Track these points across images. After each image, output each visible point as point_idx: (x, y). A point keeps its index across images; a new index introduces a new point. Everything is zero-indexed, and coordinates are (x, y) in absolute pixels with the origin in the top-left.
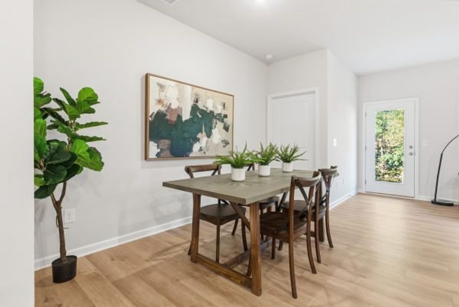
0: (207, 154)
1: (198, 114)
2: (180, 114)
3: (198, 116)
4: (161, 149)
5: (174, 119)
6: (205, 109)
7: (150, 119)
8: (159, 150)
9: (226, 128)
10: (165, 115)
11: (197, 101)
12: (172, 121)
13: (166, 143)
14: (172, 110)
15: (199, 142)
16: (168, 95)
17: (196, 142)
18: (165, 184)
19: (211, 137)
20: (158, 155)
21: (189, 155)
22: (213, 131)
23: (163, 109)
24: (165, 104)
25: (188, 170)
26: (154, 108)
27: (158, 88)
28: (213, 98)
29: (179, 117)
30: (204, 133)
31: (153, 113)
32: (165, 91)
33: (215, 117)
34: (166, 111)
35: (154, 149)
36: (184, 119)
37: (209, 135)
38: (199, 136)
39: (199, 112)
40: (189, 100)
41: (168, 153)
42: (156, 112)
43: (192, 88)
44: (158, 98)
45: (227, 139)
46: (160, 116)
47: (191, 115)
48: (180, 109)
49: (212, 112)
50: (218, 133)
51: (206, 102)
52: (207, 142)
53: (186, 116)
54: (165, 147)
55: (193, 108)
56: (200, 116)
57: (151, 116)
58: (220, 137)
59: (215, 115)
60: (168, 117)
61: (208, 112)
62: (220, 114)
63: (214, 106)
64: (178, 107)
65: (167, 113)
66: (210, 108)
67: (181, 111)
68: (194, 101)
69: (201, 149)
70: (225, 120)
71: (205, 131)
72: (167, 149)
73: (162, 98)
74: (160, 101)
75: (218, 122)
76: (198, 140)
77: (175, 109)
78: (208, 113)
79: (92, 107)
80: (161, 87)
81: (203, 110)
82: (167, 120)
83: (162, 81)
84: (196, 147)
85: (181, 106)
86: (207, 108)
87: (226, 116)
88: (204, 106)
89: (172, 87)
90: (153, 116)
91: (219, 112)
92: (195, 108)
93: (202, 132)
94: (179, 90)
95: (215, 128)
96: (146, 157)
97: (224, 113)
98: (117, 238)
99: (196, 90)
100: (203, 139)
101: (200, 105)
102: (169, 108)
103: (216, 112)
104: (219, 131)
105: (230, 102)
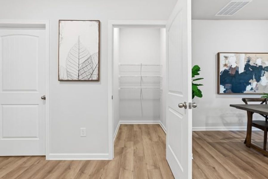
0: (257, 92)
1: (250, 69)
2: (237, 70)
3: (250, 70)
4: (226, 89)
5: (234, 73)
6: (255, 65)
7: (220, 74)
8: (225, 89)
10: (228, 71)
11: (249, 61)
12: (233, 74)
13: (229, 86)
14: (232, 68)
15: (250, 85)
16: (230, 61)
17: (248, 85)
18: (231, 106)
19: (260, 81)
20: (225, 92)
21: (243, 92)
22: (261, 78)
23: (227, 69)
24: (228, 66)
25: (244, 100)
26: (222, 69)
27: (224, 58)
28: (261, 58)
29: (237, 72)
30: (254, 80)
31: (222, 71)
32: (228, 59)
33: (264, 70)
34: (229, 69)
35: (222, 89)
36: (240, 73)
37: (258, 80)
38: (251, 81)
39: (250, 68)
40: (244, 62)
41: (230, 91)
42: (223, 71)
43: (246, 55)
44: (224, 63)
46: (226, 72)
47: (244, 70)
49: (260, 66)
50: (265, 79)
51: (256, 61)
52: (257, 85)
53: (241, 70)
54: (228, 88)
55: (246, 66)
56: (251, 70)
57: (221, 73)
58: (267, 81)
59: (263, 68)
60: (230, 72)
61: (258, 66)
62: (267, 67)
63: (262, 62)
64: (236, 66)
65: (230, 71)
66: (259, 63)
67: (238, 69)
68: (247, 62)
69: (252, 89)
71: (255, 78)
72: (230, 89)
73: (227, 63)
74: (225, 65)
75: (265, 71)
76: (250, 84)
77: (235, 68)
78: (258, 68)
79: (198, 72)
80: (226, 57)
81: (253, 66)
82: (230, 74)
83: (227, 55)
84: (248, 88)
85: (238, 66)
86: (256, 64)
88: (254, 64)
89: (233, 56)
90: (222, 73)
91: (267, 65)
92: (247, 66)
93: (253, 79)
94: (237, 57)
95: (263, 75)
96: (218, 93)
98: (205, 127)
99: (248, 55)
100: (254, 83)
101: (251, 63)
102: (231, 67)
103: (264, 66)
104: (267, 78)
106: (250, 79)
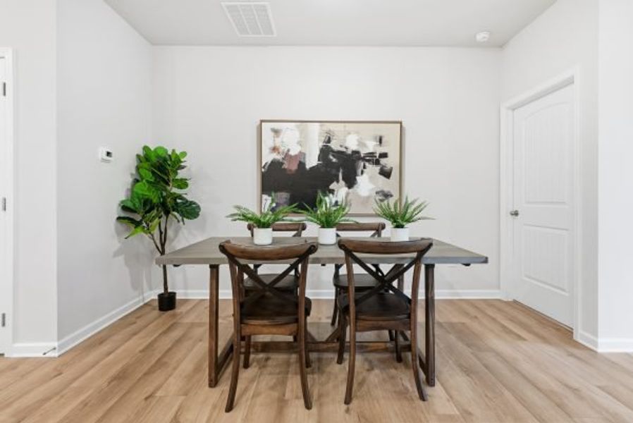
1: (331, 157)
2: (302, 161)
3: (331, 160)
5: (294, 167)
6: (343, 150)
7: (263, 170)
8: (274, 205)
9: (386, 174)
10: (282, 164)
11: (329, 141)
12: (290, 171)
13: (283, 196)
14: (291, 156)
15: (333, 194)
16: (284, 140)
17: (328, 195)
19: (355, 186)
22: (358, 178)
23: (279, 157)
24: (281, 151)
26: (268, 158)
27: (272, 134)
28: (357, 133)
29: (301, 164)
30: (342, 183)
31: (267, 163)
32: (281, 136)
33: (363, 159)
34: (283, 159)
35: (267, 203)
36: (308, 167)
37: (351, 182)
38: (332, 187)
39: (332, 155)
40: (316, 141)
42: (270, 162)
43: (321, 126)
44: (272, 145)
45: (386, 189)
46: (275, 165)
47: (319, 161)
48: (302, 154)
49: (355, 152)
50: (368, 182)
51: (345, 140)
52: (348, 194)
53: (312, 161)
54: (282, 201)
55: (321, 151)
56: (334, 160)
57: (264, 167)
58: (371, 186)
59: (362, 155)
60: (285, 166)
61: (349, 152)
62: (372, 154)
63: (361, 143)
64: (300, 152)
65: (284, 162)
66: (352, 144)
67: (305, 157)
68: (324, 142)
69: (336, 204)
70: (383, 161)
71: (343, 179)
72: (285, 203)
73: (277, 145)
74: (275, 149)
75: (368, 165)
76: (332, 192)
77: (296, 156)
78: (350, 155)
80: (276, 132)
81: (339, 152)
82: (285, 169)
83: (277, 126)
85: (303, 151)
86: (346, 148)
87: (384, 155)
88: (341, 146)
89: (291, 129)
90: (267, 166)
91: (370, 150)
92: (325, 152)
93: (338, 182)
94: (301, 132)
95: (362, 172)
97: (380, 150)
99: (328, 127)
100: (341, 191)
101: (335, 145)
102: (287, 155)
103: (363, 152)
104: (371, 178)
105: (391, 134)
106: (332, 182)
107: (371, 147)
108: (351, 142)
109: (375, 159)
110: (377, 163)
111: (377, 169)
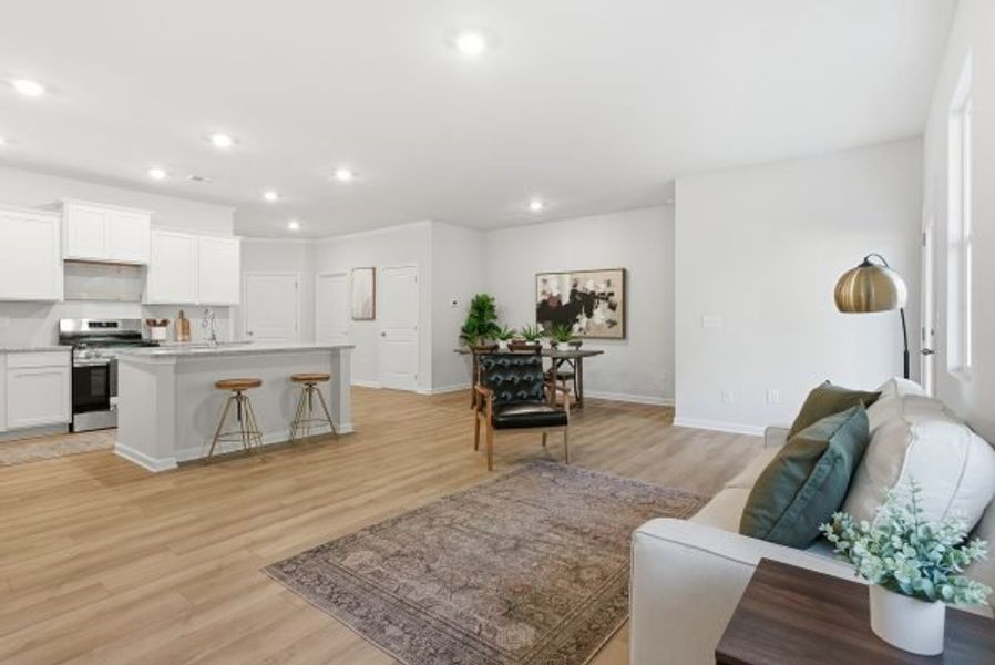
1: (577, 297)
2: (560, 300)
5: (556, 305)
9: (613, 307)
11: (575, 286)
12: (553, 307)
16: (549, 286)
17: (575, 323)
19: (593, 317)
22: (594, 311)
23: (546, 298)
24: (547, 293)
26: (540, 299)
28: (594, 278)
29: (559, 302)
30: (584, 315)
33: (598, 297)
36: (563, 304)
37: (590, 315)
38: (579, 317)
43: (571, 276)
44: (542, 290)
45: (613, 319)
46: (544, 303)
48: (560, 296)
49: (593, 293)
50: (601, 313)
51: (586, 285)
52: (588, 323)
53: (566, 300)
58: (602, 317)
59: (597, 295)
60: (550, 304)
61: (589, 293)
62: (603, 294)
63: (596, 286)
66: (590, 287)
68: (573, 287)
69: (581, 330)
70: (611, 298)
73: (546, 288)
74: (544, 293)
75: (600, 301)
76: (578, 321)
77: (556, 297)
78: (589, 295)
80: (545, 281)
81: (582, 293)
83: (545, 277)
84: (576, 327)
86: (586, 290)
87: (612, 294)
88: (583, 289)
89: (553, 279)
91: (601, 291)
92: (574, 293)
93: (581, 314)
94: (559, 281)
95: (597, 307)
97: (608, 290)
99: (575, 276)
100: (583, 320)
101: (579, 289)
102: (551, 297)
103: (598, 292)
104: (603, 311)
105: (617, 279)
106: (577, 314)
107: (602, 288)
108: (590, 285)
109: (606, 297)
110: (607, 299)
111: (606, 304)
